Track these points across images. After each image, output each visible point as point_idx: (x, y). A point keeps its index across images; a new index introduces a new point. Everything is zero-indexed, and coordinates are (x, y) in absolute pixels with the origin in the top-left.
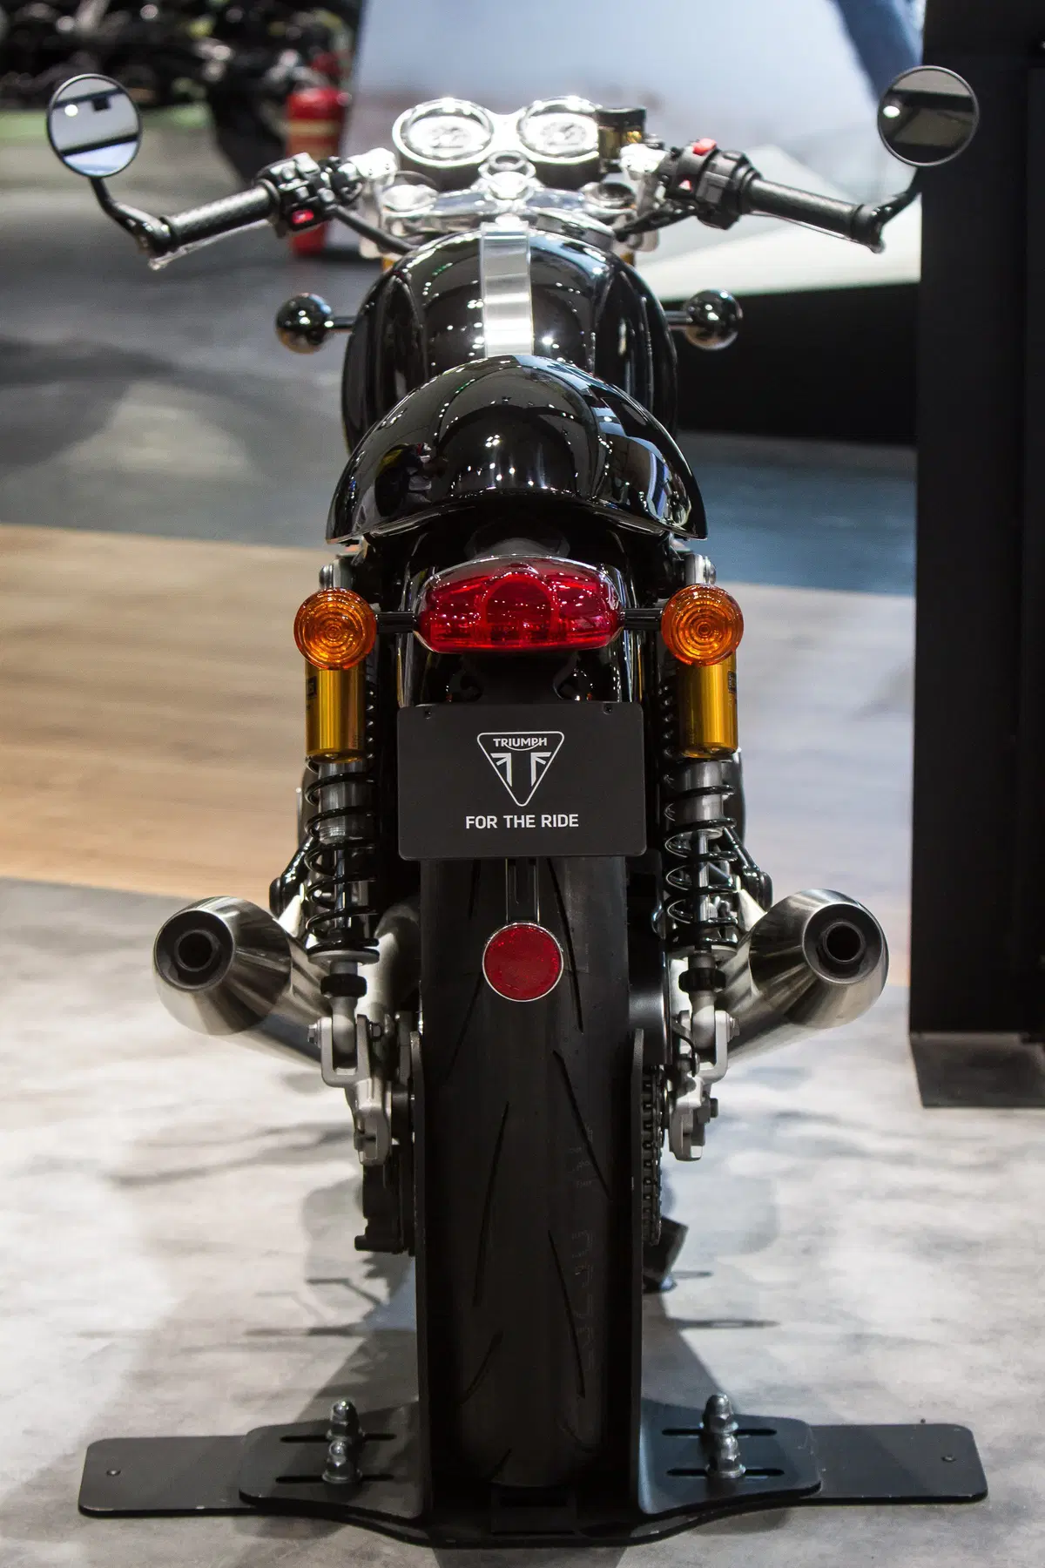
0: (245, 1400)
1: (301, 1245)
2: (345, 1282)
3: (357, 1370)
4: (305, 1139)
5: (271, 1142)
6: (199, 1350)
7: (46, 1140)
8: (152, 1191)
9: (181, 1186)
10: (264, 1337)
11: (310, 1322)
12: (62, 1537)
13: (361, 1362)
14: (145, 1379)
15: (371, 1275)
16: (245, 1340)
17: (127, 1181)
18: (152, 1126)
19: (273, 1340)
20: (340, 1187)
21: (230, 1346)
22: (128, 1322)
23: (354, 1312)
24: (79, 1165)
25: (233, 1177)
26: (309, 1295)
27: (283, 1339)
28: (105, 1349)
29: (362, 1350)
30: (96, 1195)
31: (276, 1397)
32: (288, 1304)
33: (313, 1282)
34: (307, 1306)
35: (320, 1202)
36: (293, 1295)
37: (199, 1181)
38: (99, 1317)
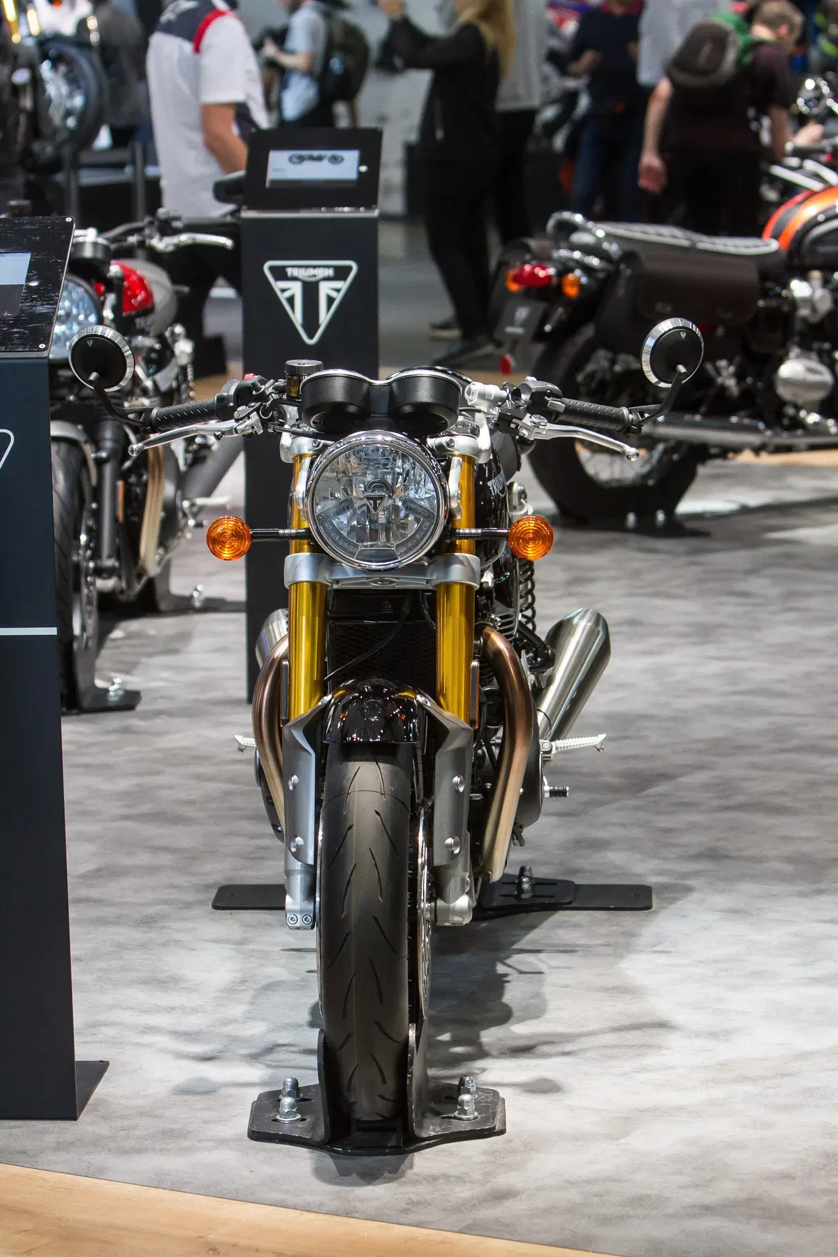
0: (576, 926)
1: (547, 990)
2: (521, 972)
3: (515, 936)
4: (546, 1049)
5: (568, 1047)
6: (602, 945)
7: (722, 1051)
8: (646, 1020)
9: (627, 1022)
10: (568, 950)
11: (542, 955)
12: (656, 883)
13: (514, 939)
14: (630, 935)
15: (506, 975)
16: (578, 949)
17: (662, 1025)
18: (651, 1060)
19: (561, 949)
20: (522, 1020)
21: (586, 946)
22: (644, 957)
23: (515, 960)
24: (697, 1035)
25: (593, 1027)
26: (542, 967)
27: (558, 949)
28: (654, 946)
29: (513, 943)
30: (679, 1018)
31: (560, 926)
32: (553, 963)
33: (541, 973)
34: (543, 962)
35: (536, 1011)
36: (552, 967)
37: (616, 1025)
38: (663, 960)
